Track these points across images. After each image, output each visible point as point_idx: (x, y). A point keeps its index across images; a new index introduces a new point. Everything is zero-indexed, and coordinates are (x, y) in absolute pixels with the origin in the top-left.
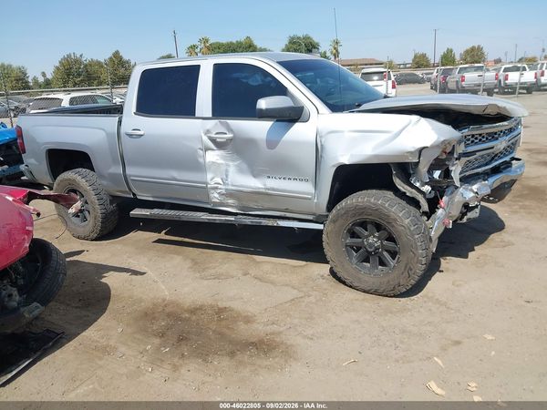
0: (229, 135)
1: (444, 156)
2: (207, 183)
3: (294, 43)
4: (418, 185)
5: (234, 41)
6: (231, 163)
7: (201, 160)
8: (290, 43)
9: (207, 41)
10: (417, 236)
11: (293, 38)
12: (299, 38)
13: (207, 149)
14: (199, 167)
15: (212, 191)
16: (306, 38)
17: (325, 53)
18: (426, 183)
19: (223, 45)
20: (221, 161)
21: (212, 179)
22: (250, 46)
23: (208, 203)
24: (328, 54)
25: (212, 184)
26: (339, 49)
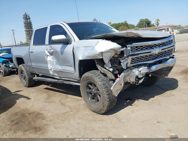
0: (52, 51)
1: (117, 56)
2: (48, 68)
3: (142, 21)
4: (107, 68)
5: (120, 23)
6: (54, 60)
7: (46, 60)
8: (140, 21)
9: (111, 23)
10: (104, 89)
11: (141, 20)
12: (144, 20)
13: (48, 56)
14: (46, 62)
15: (50, 71)
16: (146, 19)
17: (153, 24)
18: (111, 67)
19: (116, 24)
20: (52, 60)
21: (50, 66)
22: (126, 24)
23: (50, 75)
24: (155, 25)
25: (50, 68)
26: (159, 22)
